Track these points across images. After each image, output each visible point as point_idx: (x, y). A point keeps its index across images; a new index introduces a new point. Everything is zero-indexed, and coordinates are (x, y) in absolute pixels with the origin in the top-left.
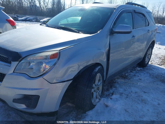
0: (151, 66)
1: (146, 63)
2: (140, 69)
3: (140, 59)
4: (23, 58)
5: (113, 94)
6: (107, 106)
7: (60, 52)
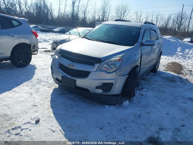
0: (159, 72)
1: (156, 69)
2: (153, 73)
3: (153, 65)
4: (103, 62)
5: (142, 89)
6: (142, 95)
7: (122, 58)
